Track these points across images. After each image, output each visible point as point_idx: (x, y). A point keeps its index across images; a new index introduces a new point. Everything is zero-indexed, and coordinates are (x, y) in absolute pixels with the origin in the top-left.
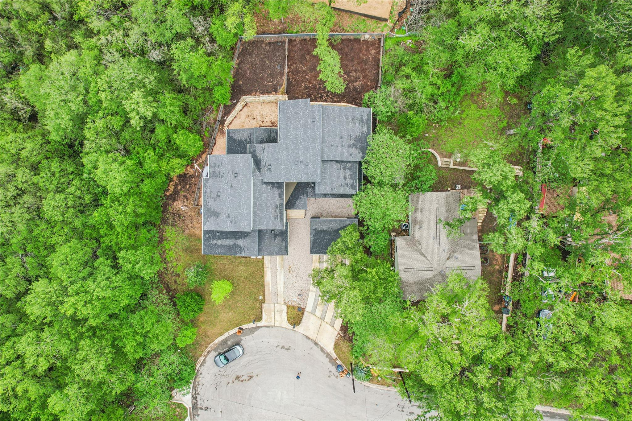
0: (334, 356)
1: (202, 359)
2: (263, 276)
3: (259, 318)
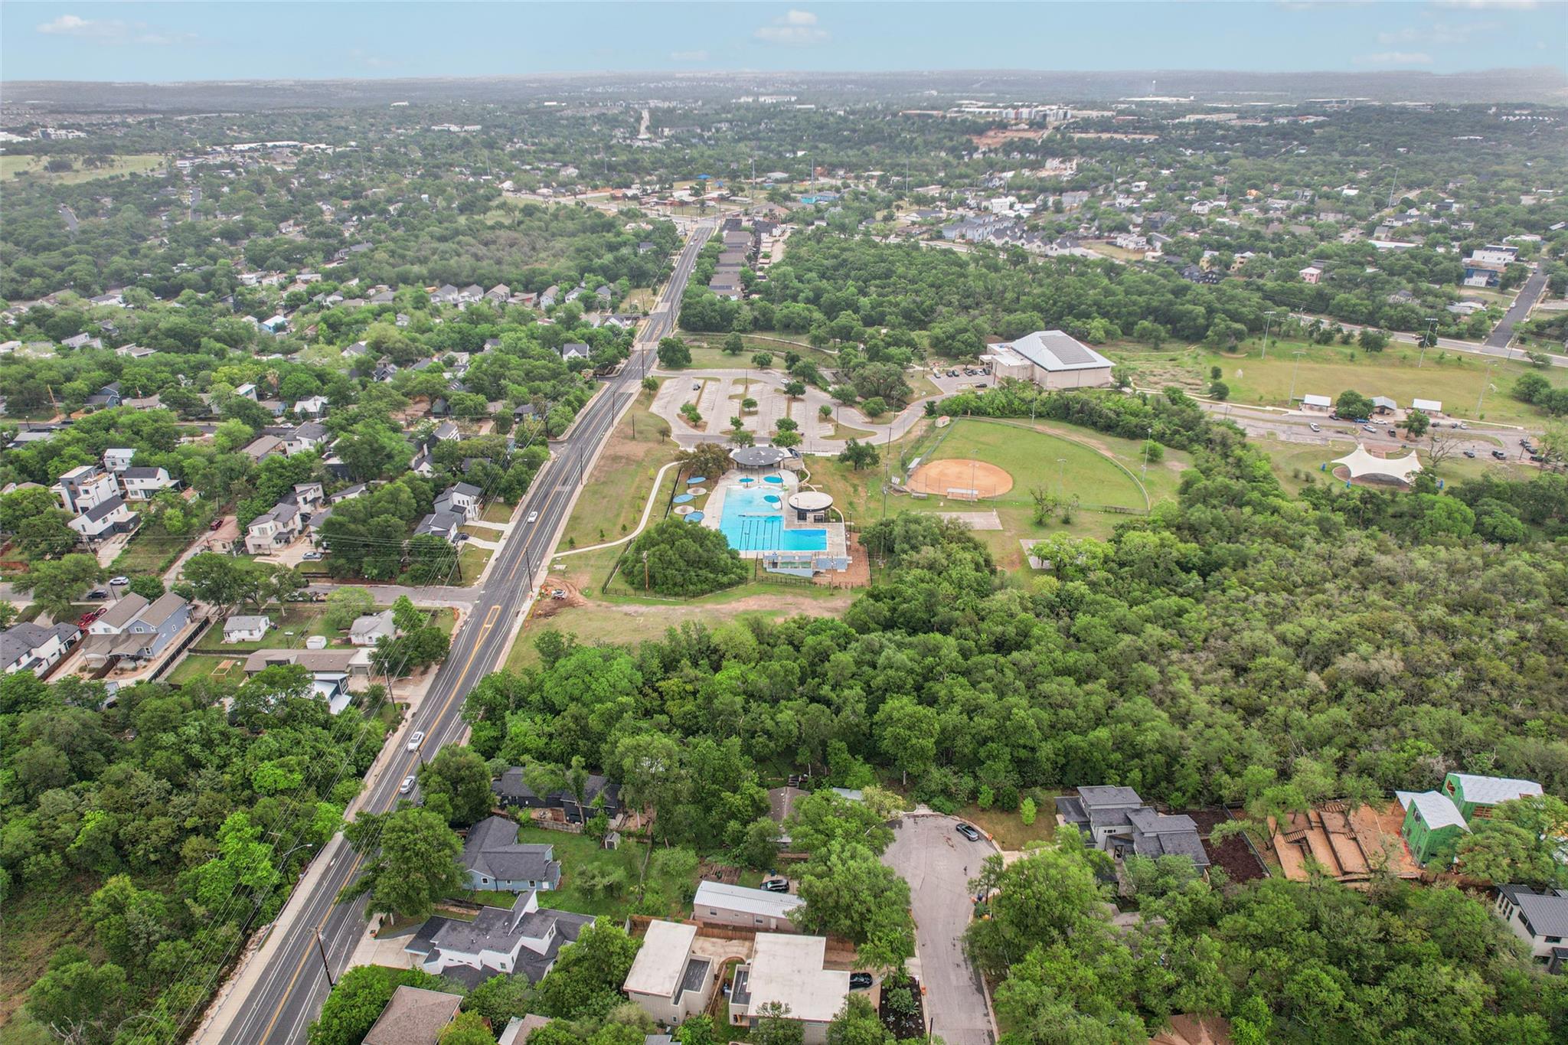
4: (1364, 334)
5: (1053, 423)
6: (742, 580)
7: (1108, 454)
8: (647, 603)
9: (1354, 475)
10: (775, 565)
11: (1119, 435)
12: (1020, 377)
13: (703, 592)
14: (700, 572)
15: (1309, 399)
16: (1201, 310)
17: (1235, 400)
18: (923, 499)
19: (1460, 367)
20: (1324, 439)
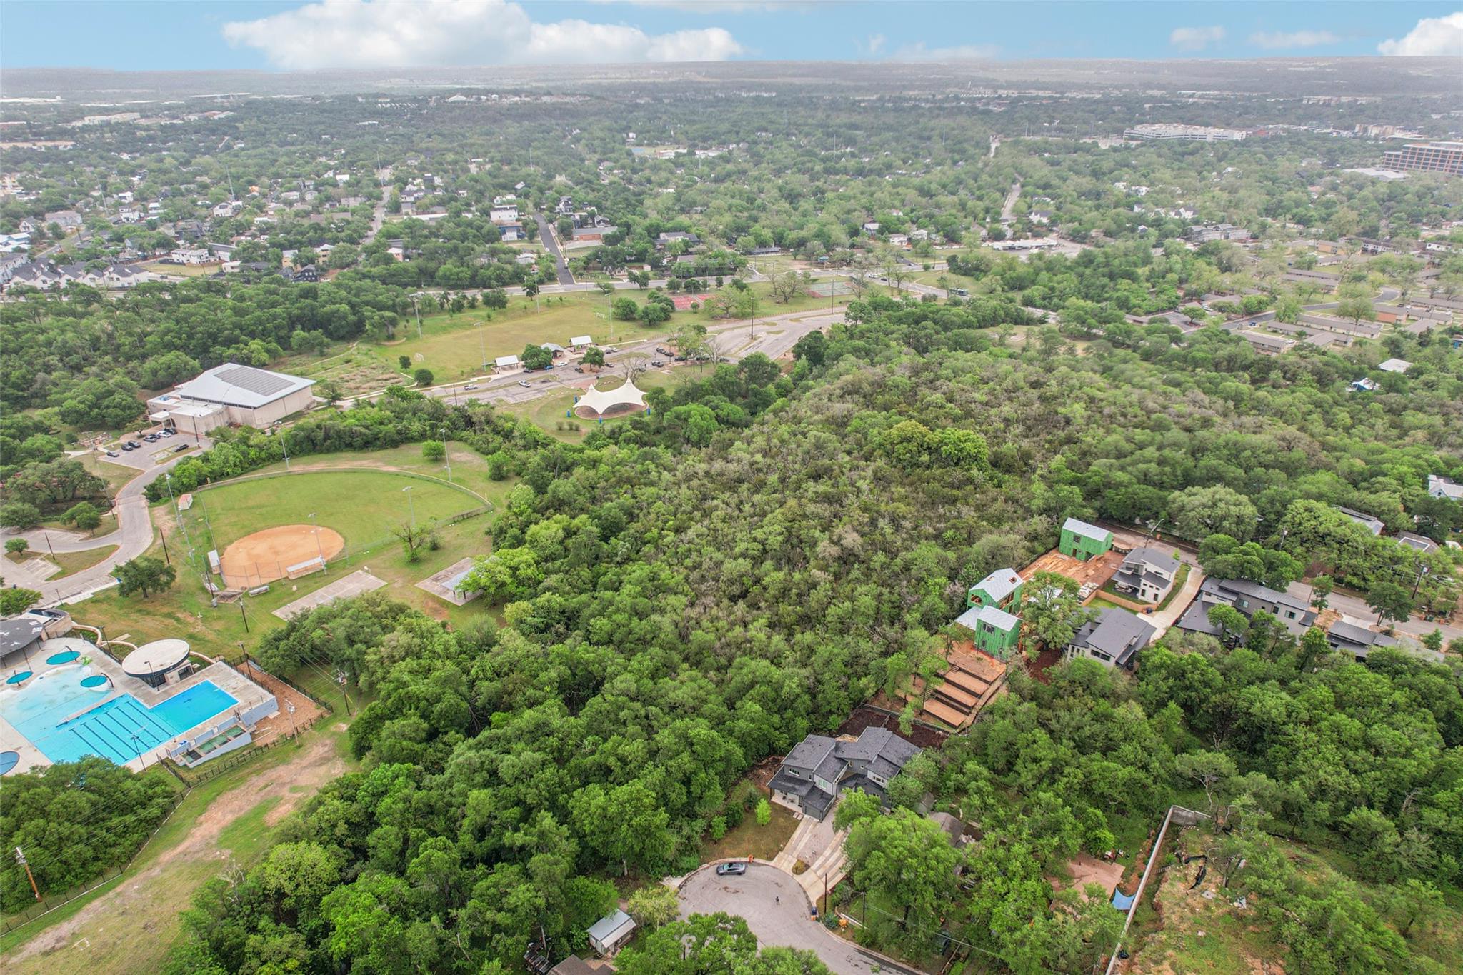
1: (706, 865)
2: (793, 832)
3: (771, 859)
4: (486, 297)
5: (306, 459)
6: (172, 799)
7: (393, 469)
8: (66, 916)
9: (600, 411)
10: (193, 754)
11: (382, 447)
12: (221, 422)
13: (139, 845)
14: (109, 824)
15: (501, 361)
16: (344, 308)
17: (441, 382)
18: (266, 593)
19: (564, 306)
20: (540, 391)
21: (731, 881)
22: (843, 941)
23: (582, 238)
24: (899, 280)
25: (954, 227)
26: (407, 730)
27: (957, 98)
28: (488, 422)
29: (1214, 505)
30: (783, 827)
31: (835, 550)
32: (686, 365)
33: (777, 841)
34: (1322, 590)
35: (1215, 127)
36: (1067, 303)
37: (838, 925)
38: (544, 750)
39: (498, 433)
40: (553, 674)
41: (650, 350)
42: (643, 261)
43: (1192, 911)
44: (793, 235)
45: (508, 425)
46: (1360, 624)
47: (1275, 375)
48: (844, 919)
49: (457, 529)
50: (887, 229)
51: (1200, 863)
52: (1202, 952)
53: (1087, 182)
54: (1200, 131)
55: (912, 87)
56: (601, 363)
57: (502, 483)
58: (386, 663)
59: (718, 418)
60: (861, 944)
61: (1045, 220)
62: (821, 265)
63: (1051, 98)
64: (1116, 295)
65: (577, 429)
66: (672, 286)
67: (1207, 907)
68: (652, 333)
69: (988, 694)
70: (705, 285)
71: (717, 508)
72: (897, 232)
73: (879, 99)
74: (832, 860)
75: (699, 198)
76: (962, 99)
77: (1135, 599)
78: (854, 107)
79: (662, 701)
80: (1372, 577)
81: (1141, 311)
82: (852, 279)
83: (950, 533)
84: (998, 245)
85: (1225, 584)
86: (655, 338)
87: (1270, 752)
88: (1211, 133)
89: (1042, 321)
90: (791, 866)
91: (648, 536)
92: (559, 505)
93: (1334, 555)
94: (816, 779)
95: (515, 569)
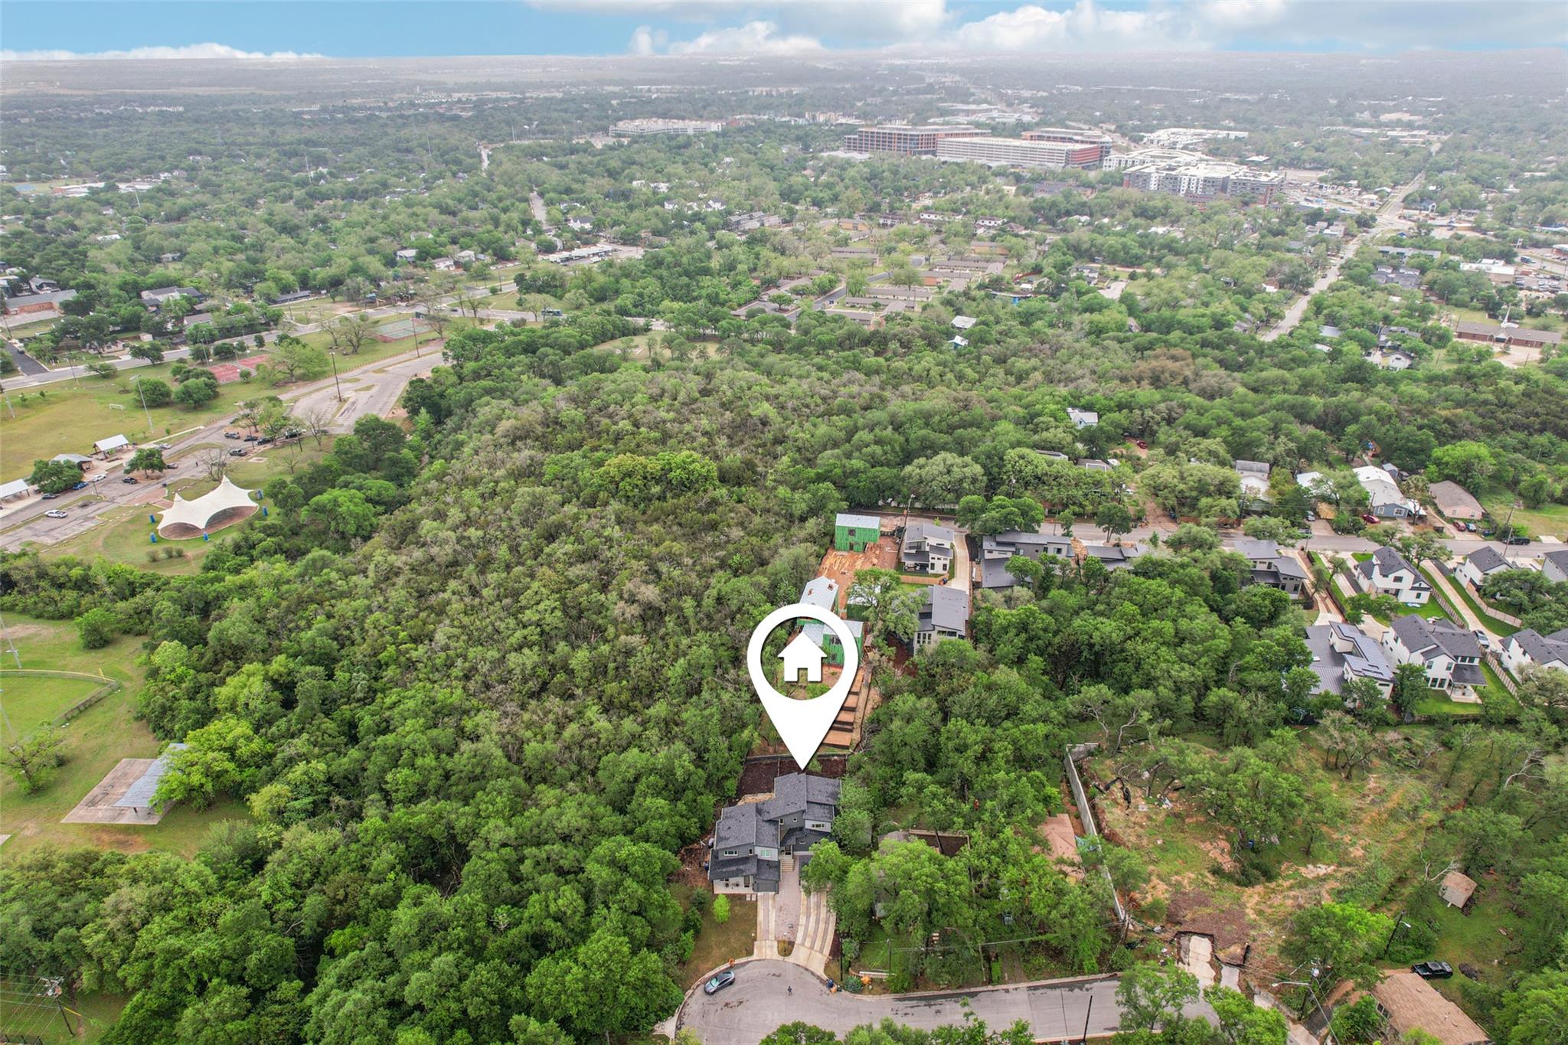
0: (825, 977)
1: (690, 992)
2: (756, 916)
3: (750, 953)
9: (201, 525)
19: (49, 403)
20: (87, 519)
21: (727, 995)
22: (877, 997)
23: (22, 310)
24: (474, 308)
25: (502, 243)
26: (227, 1010)
27: (412, 105)
28: (42, 575)
29: (949, 472)
30: (744, 914)
31: (634, 610)
32: (276, 447)
33: (746, 933)
34: (1067, 525)
35: (691, 119)
36: (661, 308)
37: (863, 985)
38: (449, 948)
39: (61, 586)
40: (387, 857)
41: (217, 438)
42: (137, 329)
43: (1142, 826)
44: (322, 274)
45: (76, 572)
46: (1095, 543)
47: (894, 345)
48: (865, 976)
49: (80, 728)
50: (426, 255)
51: (1118, 785)
52: (1170, 856)
53: (606, 183)
54: (678, 124)
55: (355, 95)
56: (161, 466)
57: (110, 650)
58: (121, 937)
59: (368, 500)
60: (896, 992)
61: (588, 226)
62: (371, 303)
63: (513, 99)
64: (704, 292)
65: (180, 555)
66: (199, 356)
67: (1149, 818)
68: (205, 416)
69: (861, 704)
70: (242, 348)
71: (448, 602)
72: (439, 256)
73: (324, 110)
74: (812, 925)
75: (165, 243)
76: (419, 106)
77: (927, 574)
78: (297, 119)
79: (551, 834)
80: (1086, 503)
81: (735, 305)
82: (418, 315)
83: (737, 558)
84: (553, 257)
85: (1000, 539)
86: (213, 422)
87: (1116, 670)
88: (691, 126)
89: (647, 329)
90: (775, 950)
91: (383, 656)
92: (235, 654)
93: (1055, 491)
94: (758, 851)
95: (231, 750)
